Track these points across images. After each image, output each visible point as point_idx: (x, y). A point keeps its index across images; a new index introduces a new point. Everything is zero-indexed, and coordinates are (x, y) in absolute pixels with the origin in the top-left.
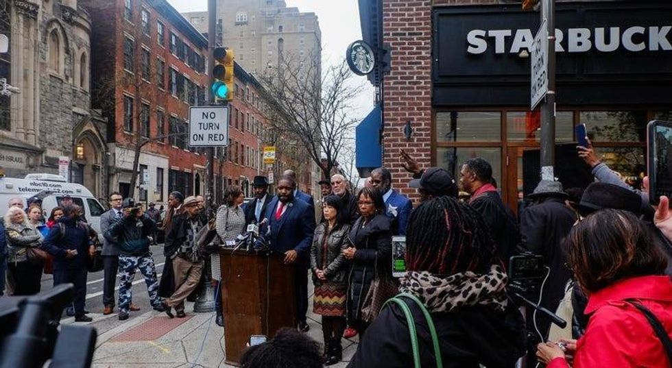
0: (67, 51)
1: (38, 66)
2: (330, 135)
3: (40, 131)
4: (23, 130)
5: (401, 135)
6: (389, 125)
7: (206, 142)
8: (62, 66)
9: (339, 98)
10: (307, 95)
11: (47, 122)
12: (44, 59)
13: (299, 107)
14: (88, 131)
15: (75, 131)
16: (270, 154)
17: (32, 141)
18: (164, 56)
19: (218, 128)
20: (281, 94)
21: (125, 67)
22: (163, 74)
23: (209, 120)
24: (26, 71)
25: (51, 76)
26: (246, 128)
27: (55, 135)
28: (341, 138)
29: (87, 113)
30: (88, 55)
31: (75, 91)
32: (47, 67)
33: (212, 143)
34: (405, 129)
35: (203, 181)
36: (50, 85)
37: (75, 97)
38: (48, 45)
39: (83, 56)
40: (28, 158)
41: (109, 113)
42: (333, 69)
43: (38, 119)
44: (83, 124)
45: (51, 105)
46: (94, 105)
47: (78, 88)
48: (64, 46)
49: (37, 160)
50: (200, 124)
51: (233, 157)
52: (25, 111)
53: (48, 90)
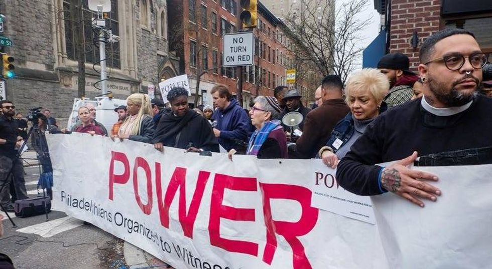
0: (152, 11)
1: (135, 23)
2: (341, 62)
3: (138, 68)
4: (127, 68)
5: (408, 46)
6: (396, 37)
7: (236, 62)
8: (149, 22)
9: (349, 30)
10: (322, 30)
11: (142, 62)
12: (138, 17)
13: (316, 40)
14: (168, 67)
15: (159, 68)
16: (291, 76)
17: (134, 76)
18: (217, 9)
19: (245, 50)
20: (301, 30)
21: (190, 19)
22: (216, 22)
23: (239, 44)
24: (127, 27)
25: (143, 29)
26: (276, 61)
27: (147, 71)
28: (350, 64)
29: (167, 54)
30: (165, 12)
31: (158, 40)
32: (140, 23)
33: (241, 63)
34: (412, 40)
35: (246, 101)
36: (142, 36)
37: (158, 43)
38: (140, 7)
39: (163, 13)
40: (132, 87)
41: (180, 53)
42: (345, 6)
43: (136, 60)
44: (164, 62)
45: (144, 50)
46: (171, 48)
47: (160, 37)
48: (150, 7)
49: (137, 88)
50: (232, 48)
51: (267, 83)
52: (128, 55)
53: (142, 40)
